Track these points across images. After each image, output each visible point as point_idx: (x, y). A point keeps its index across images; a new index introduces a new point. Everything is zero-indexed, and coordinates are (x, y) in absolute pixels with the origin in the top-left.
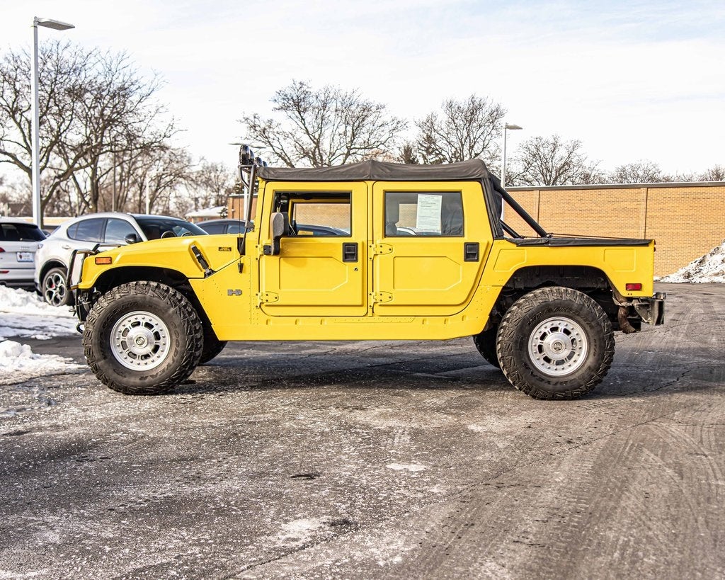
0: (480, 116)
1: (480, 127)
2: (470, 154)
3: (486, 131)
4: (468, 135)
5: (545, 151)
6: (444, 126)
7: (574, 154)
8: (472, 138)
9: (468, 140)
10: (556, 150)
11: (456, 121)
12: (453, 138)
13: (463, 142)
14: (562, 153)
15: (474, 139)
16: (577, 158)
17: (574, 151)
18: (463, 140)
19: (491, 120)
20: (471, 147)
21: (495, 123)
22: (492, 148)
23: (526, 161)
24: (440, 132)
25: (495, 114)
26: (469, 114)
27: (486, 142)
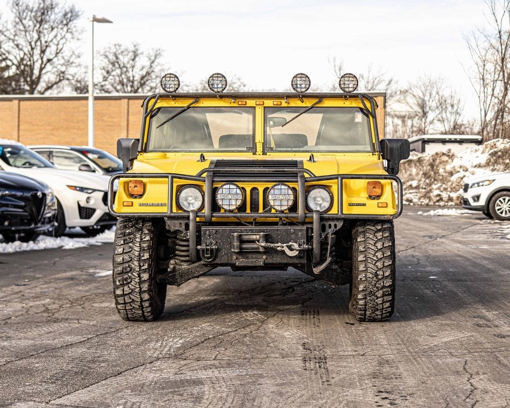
0: (53, 17)
1: (53, 29)
2: (42, 58)
3: (59, 35)
4: (39, 38)
5: (124, 59)
6: (10, 26)
7: (156, 63)
8: (43, 42)
9: (38, 43)
10: (137, 59)
11: (24, 21)
12: (21, 41)
13: (33, 45)
14: (142, 62)
15: (46, 42)
16: (159, 68)
17: (157, 61)
18: (33, 44)
19: (65, 22)
20: (43, 52)
21: (69, 26)
22: (66, 53)
23: (104, 69)
24: (5, 33)
25: (69, 15)
26: (39, 14)
27: (60, 47)
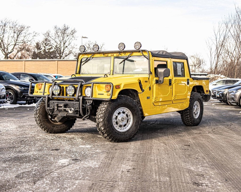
0: (68, 32)
1: (68, 36)
2: (64, 46)
3: (70, 38)
4: (63, 39)
5: (92, 46)
6: (53, 35)
8: (64, 40)
9: (63, 41)
11: (58, 33)
12: (57, 40)
13: (61, 42)
15: (65, 40)
16: (104, 49)
18: (61, 41)
19: (72, 34)
20: (64, 44)
21: (73, 35)
22: (72, 44)
24: (52, 38)
25: (73, 31)
26: (63, 31)
27: (70, 42)
